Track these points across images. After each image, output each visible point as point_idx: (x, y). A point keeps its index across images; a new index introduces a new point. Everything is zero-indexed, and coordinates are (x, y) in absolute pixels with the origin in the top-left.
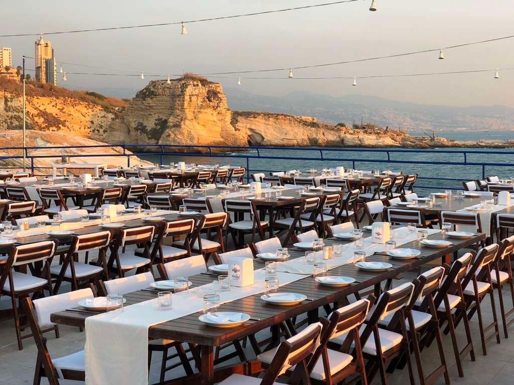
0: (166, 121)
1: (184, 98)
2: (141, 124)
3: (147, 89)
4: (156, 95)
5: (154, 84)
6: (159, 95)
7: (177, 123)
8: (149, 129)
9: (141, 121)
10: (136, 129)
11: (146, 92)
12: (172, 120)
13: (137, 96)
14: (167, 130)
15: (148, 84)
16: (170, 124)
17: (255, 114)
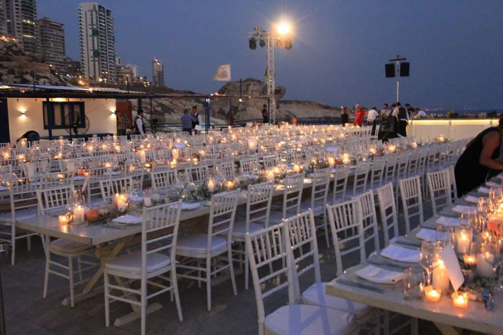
0: (237, 107)
2: (221, 110)
3: (224, 87)
7: (244, 108)
10: (218, 113)
12: (241, 107)
16: (240, 109)
17: (291, 102)
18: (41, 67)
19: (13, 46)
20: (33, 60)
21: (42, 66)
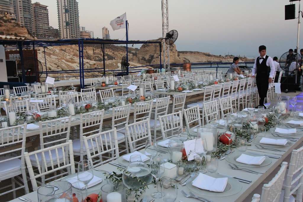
0: (153, 56)
7: (157, 56)
8: (147, 59)
9: (144, 56)
10: (142, 59)
12: (155, 55)
13: (142, 47)
14: (154, 59)
17: (186, 52)
18: (22, 31)
19: (4, 17)
20: (16, 26)
21: (22, 29)
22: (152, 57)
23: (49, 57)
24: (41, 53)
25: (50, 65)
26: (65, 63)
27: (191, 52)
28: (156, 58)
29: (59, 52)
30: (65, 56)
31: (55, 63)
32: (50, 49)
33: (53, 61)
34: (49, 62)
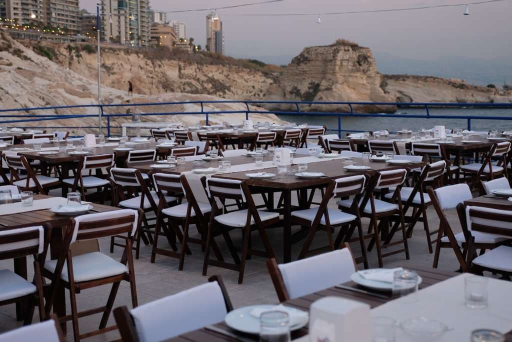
0: (318, 85)
1: (335, 62)
2: (296, 88)
3: (302, 55)
4: (309, 61)
5: (308, 50)
6: (312, 60)
7: (329, 87)
8: (303, 92)
9: (296, 85)
10: (291, 93)
11: (300, 58)
12: (324, 84)
13: (293, 62)
14: (320, 94)
15: (302, 50)
16: (322, 88)
17: (404, 78)
22: (316, 88)
23: (29, 82)
24: (13, 71)
25: (30, 100)
26: (63, 97)
27: (416, 78)
28: (327, 89)
29: (57, 71)
30: (69, 80)
31: (41, 95)
32: (36, 63)
33: (36, 91)
34: (28, 93)
